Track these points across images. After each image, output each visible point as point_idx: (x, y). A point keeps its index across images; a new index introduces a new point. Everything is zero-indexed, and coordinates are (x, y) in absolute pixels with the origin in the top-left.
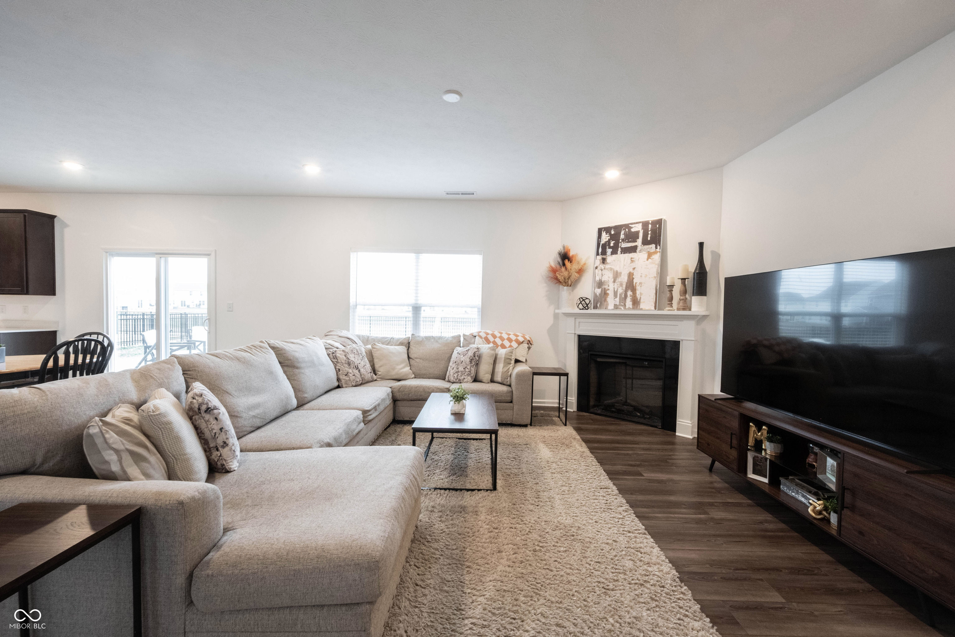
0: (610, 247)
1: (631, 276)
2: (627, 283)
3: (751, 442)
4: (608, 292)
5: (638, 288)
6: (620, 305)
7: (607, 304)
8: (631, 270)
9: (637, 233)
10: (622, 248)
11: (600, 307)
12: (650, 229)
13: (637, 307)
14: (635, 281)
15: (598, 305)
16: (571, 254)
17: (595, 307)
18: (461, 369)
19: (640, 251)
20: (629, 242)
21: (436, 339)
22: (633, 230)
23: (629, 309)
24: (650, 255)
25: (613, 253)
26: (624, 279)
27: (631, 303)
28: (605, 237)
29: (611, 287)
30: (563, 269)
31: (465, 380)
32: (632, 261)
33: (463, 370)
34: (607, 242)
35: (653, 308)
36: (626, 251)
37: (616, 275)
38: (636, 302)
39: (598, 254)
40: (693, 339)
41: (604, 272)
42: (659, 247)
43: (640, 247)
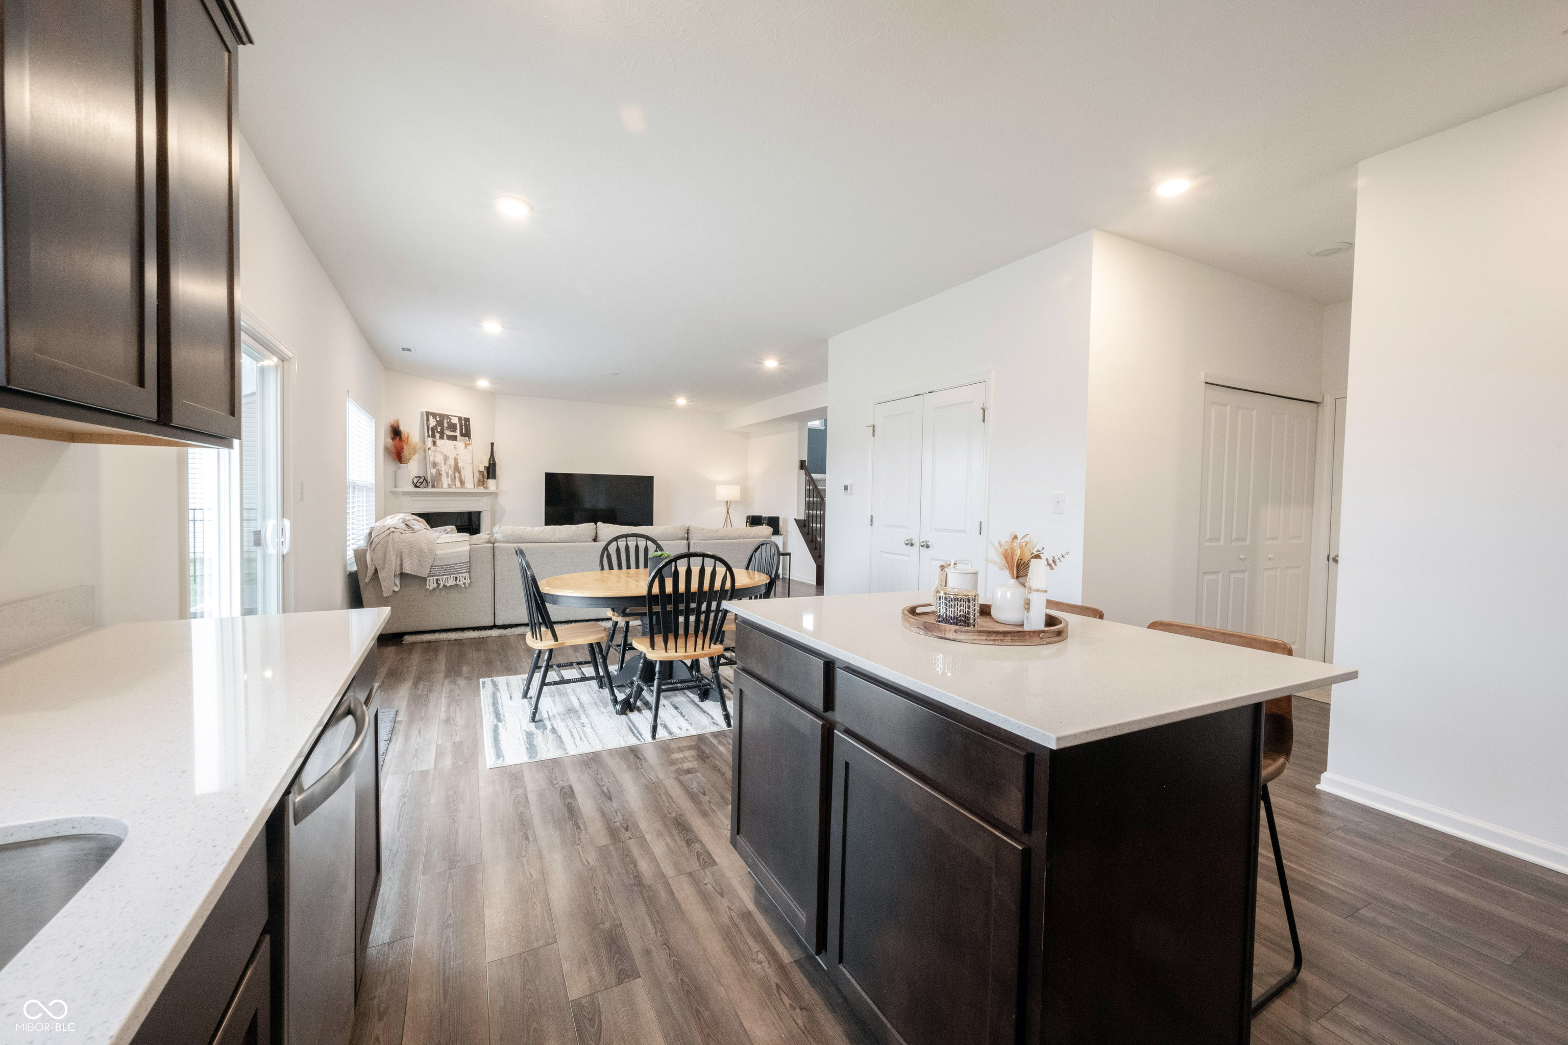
0: (438, 432)
1: (456, 459)
2: (454, 466)
4: (441, 472)
5: (462, 471)
6: (452, 484)
7: (442, 484)
8: (456, 456)
10: (447, 435)
11: (438, 487)
12: (463, 424)
13: (463, 487)
14: (459, 465)
15: (435, 484)
17: (433, 486)
19: (460, 441)
20: (451, 431)
22: (452, 421)
23: (458, 488)
24: (466, 445)
25: (440, 438)
26: (451, 462)
27: (459, 483)
28: (433, 423)
29: (444, 469)
32: (455, 447)
34: (434, 426)
35: (472, 487)
36: (450, 438)
37: (446, 458)
38: (462, 482)
39: (428, 436)
40: (490, 509)
41: (437, 454)
42: (470, 440)
43: (459, 437)
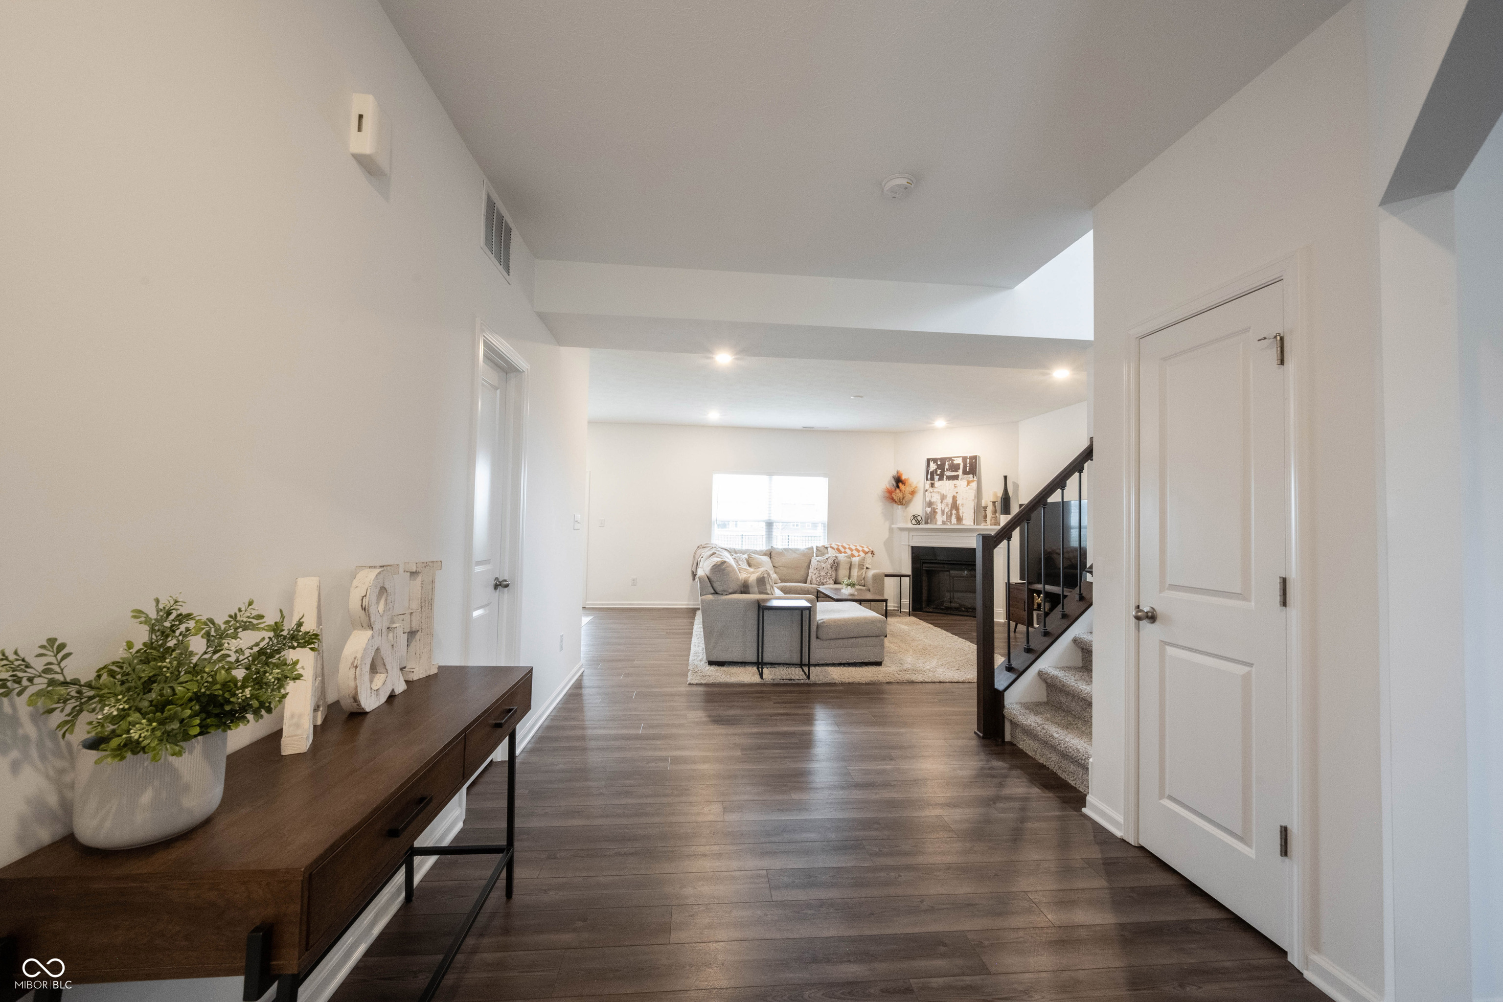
0: (937, 475)
1: (954, 498)
2: (952, 504)
3: (1035, 607)
4: (936, 510)
5: (960, 508)
6: (947, 521)
7: (936, 521)
8: (955, 494)
9: (959, 465)
10: (947, 476)
11: (931, 523)
12: (968, 463)
13: (960, 523)
14: (958, 502)
15: (929, 521)
16: (903, 478)
17: (926, 523)
18: (823, 573)
19: (961, 479)
20: (952, 471)
21: (795, 551)
22: (955, 462)
23: (954, 524)
24: (969, 483)
25: (939, 480)
26: (949, 500)
27: (956, 520)
28: (933, 467)
29: (939, 507)
30: (898, 491)
31: (828, 583)
32: (955, 486)
33: (824, 574)
34: (934, 470)
35: (973, 524)
36: (950, 478)
37: (943, 498)
38: (959, 519)
39: (927, 480)
41: (933, 494)
42: (975, 477)
43: (960, 477)
